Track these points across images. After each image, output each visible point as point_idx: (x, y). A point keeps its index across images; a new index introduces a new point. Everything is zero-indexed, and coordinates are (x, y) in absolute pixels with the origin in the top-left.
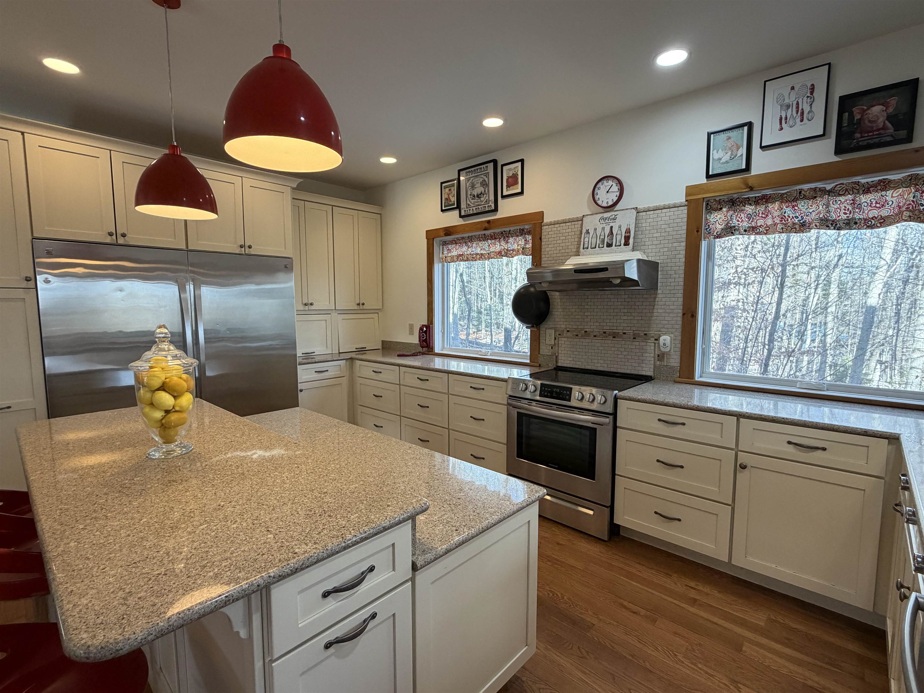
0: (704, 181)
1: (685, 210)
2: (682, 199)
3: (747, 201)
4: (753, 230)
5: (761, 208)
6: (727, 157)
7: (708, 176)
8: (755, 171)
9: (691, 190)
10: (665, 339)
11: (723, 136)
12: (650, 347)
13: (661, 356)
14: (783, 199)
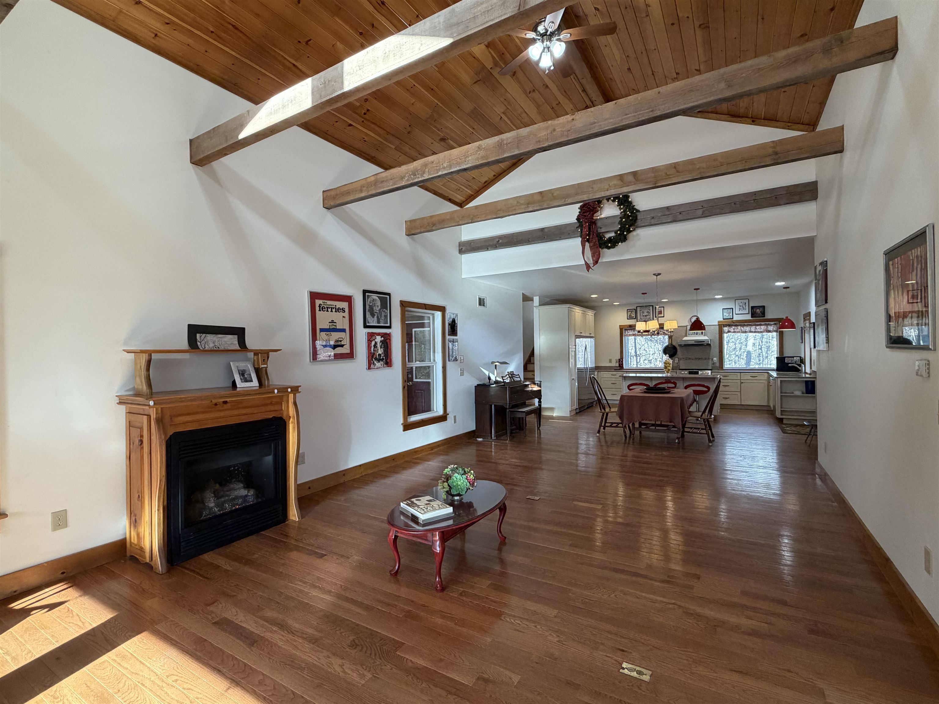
0: (722, 320)
1: (718, 326)
2: (717, 324)
3: (733, 325)
4: (734, 332)
5: (736, 327)
6: (727, 315)
7: (723, 319)
8: (734, 319)
9: (719, 322)
10: (715, 359)
11: (726, 310)
12: (710, 362)
13: (714, 364)
14: (741, 325)
